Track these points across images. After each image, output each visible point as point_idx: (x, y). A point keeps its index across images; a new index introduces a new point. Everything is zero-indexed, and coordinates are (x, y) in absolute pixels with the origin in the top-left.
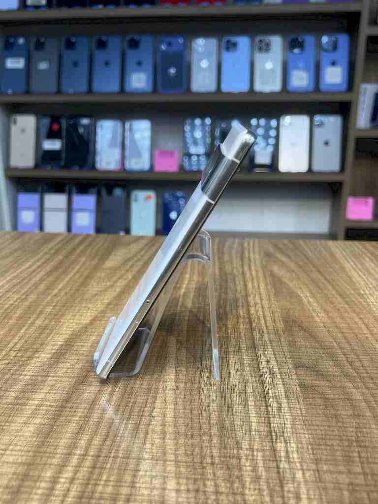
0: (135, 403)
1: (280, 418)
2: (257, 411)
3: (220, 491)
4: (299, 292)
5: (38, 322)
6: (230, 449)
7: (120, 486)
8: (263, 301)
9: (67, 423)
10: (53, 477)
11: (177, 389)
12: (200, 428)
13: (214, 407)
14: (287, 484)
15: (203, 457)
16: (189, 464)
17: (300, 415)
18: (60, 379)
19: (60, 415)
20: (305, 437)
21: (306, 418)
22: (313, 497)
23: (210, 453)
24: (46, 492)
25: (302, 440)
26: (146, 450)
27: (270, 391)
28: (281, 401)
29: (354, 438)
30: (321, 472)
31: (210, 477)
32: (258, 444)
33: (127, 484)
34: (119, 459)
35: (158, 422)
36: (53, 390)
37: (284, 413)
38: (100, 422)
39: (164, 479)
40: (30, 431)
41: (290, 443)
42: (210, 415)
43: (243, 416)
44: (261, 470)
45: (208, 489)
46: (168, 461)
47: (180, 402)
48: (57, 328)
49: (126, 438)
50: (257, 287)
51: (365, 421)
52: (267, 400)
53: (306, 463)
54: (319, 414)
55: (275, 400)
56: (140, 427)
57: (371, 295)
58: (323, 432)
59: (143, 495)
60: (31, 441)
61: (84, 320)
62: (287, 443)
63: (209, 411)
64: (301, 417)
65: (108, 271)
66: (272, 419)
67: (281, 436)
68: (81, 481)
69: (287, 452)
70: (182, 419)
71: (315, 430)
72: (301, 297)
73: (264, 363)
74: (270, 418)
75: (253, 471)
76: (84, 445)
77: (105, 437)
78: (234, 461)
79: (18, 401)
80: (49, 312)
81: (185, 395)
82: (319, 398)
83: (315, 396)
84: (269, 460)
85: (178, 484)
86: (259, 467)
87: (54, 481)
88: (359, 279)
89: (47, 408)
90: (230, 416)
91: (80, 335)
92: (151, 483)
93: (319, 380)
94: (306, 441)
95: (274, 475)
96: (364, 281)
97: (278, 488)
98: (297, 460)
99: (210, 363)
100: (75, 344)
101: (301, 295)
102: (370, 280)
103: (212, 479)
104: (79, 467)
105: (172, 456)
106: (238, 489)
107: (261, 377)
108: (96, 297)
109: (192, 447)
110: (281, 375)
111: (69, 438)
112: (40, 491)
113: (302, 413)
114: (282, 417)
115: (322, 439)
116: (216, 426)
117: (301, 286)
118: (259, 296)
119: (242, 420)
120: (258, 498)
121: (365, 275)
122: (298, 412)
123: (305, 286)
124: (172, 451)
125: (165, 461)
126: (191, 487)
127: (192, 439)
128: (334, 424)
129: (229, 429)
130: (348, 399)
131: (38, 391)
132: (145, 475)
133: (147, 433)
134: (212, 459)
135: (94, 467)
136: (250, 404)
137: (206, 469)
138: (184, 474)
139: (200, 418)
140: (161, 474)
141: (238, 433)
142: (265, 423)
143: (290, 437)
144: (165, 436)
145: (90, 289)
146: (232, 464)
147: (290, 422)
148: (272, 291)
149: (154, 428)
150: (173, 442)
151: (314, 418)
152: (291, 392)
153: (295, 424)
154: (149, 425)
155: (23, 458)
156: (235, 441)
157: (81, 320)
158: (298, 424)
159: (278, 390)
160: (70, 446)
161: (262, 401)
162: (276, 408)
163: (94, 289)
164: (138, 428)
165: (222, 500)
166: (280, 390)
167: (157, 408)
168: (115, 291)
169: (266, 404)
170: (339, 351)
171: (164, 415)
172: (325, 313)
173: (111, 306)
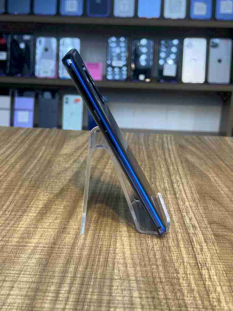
0: (102, 245)
1: (202, 255)
2: (187, 251)
3: (169, 298)
4: (207, 174)
5: (21, 192)
7: (102, 295)
8: (182, 179)
9: (58, 258)
10: (56, 290)
11: (130, 236)
12: (150, 260)
13: (157, 248)
14: (211, 294)
15: (154, 278)
16: (145, 282)
18: (46, 230)
19: (52, 253)
20: (221, 267)
21: (220, 255)
22: (228, 301)
23: (159, 276)
24: (54, 299)
26: (115, 274)
27: (194, 238)
28: (202, 244)
30: (232, 287)
32: (190, 271)
33: (107, 294)
34: (98, 279)
35: (120, 257)
36: (44, 237)
37: (205, 252)
38: (81, 257)
39: (131, 291)
40: (33, 263)
41: (211, 270)
42: (155, 253)
43: (177, 254)
44: (193, 286)
45: (160, 297)
46: (131, 280)
47: (133, 245)
48: (36, 196)
49: (100, 267)
50: (176, 169)
52: (193, 244)
53: (223, 282)
54: (229, 253)
55: (198, 244)
56: (108, 260)
58: (232, 264)
59: (118, 300)
60: (35, 269)
61: (54, 191)
62: (209, 270)
63: (154, 250)
64: (217, 255)
66: (197, 256)
67: (205, 266)
68: (75, 292)
69: (210, 275)
70: (137, 255)
71: (228, 262)
72: (210, 177)
73: (188, 221)
75: (188, 286)
76: (73, 271)
77: (86, 266)
78: (175, 281)
79: (20, 244)
80: (27, 185)
81: (136, 240)
82: (227, 243)
83: (225, 242)
84: (198, 280)
85: (140, 293)
86: (192, 284)
87: (57, 292)
89: (42, 248)
90: (169, 253)
91: (54, 201)
92: (122, 293)
93: (227, 232)
94: (222, 269)
95: (203, 289)
97: (205, 296)
98: (217, 280)
100: (52, 207)
101: (209, 175)
103: (162, 291)
104: (73, 284)
105: (133, 277)
106: (180, 297)
107: (186, 229)
108: (60, 175)
109: (146, 272)
110: (200, 229)
111: (62, 267)
112: (49, 298)
113: (217, 252)
114: (204, 254)
116: (160, 260)
117: (209, 169)
118: (179, 175)
119: (177, 256)
120: (193, 301)
122: (214, 251)
123: (211, 169)
124: (133, 275)
125: (129, 280)
126: (149, 296)
127: (145, 267)
129: (169, 261)
131: (33, 237)
132: (117, 289)
133: (114, 264)
134: (160, 279)
135: (82, 284)
136: (181, 246)
137: (157, 285)
138: (143, 288)
139: (149, 255)
140: (128, 288)
141: (175, 264)
142: (193, 258)
143: (211, 267)
144: (126, 266)
145: (54, 169)
146: (174, 282)
147: (210, 257)
148: (188, 173)
149: (118, 260)
150: (132, 269)
151: (226, 255)
152: (208, 239)
153: (213, 259)
154: (114, 259)
155: (33, 279)
156: (174, 269)
157: (53, 191)
158: (215, 259)
159: (199, 238)
160: (63, 271)
161: (189, 244)
162: (199, 249)
163: (57, 169)
164: (107, 260)
165: (171, 303)
166: (201, 238)
167: (118, 248)
168: (73, 171)
169: (192, 246)
171: (124, 253)
172: (227, 188)
173: (72, 181)
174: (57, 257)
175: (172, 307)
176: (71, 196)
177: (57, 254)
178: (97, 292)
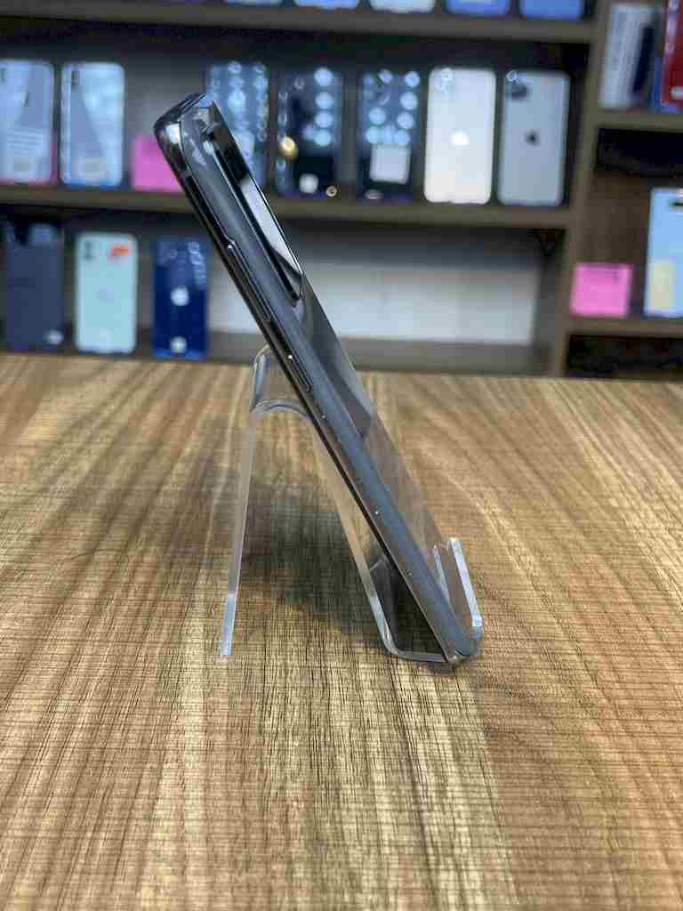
0: (110, 787)
1: (444, 812)
2: (394, 797)
4: (478, 505)
6: (336, 892)
11: (209, 749)
12: (266, 843)
13: (294, 790)
17: (487, 801)
20: (500, 857)
21: (500, 809)
23: (291, 902)
25: (494, 861)
26: (142, 903)
27: (420, 746)
28: (446, 770)
29: (604, 854)
32: (398, 876)
35: (167, 832)
37: (453, 798)
38: (30, 838)
41: (467, 870)
42: (287, 811)
43: (360, 810)
47: (217, 779)
49: (93, 876)
52: (414, 768)
54: (528, 799)
55: (431, 768)
56: (125, 846)
57: (633, 509)
58: (538, 843)
62: (461, 870)
63: (284, 800)
64: (490, 809)
65: (32, 452)
66: (425, 814)
67: (448, 855)
69: (462, 893)
70: (224, 824)
71: (522, 837)
72: (483, 517)
74: (422, 811)
77: (43, 875)
81: (227, 763)
82: (527, 760)
83: (518, 755)
88: (608, 472)
90: (333, 810)
93: (526, 717)
94: (502, 865)
96: (618, 476)
99: (282, 681)
101: (483, 511)
102: (630, 473)
107: (398, 712)
109: (248, 891)
110: (442, 708)
113: (491, 799)
114: (447, 808)
115: (537, 858)
116: (302, 837)
117: (482, 489)
119: (360, 820)
121: (619, 463)
122: (483, 795)
123: (491, 489)
124: (202, 904)
127: (247, 871)
128: (561, 821)
129: (331, 842)
130: (590, 761)
133: (142, 862)
136: (376, 780)
139: (265, 818)
141: (351, 851)
142: (411, 824)
143: (467, 856)
144: (185, 867)
147: (467, 819)
149: (158, 848)
150: (203, 880)
151: (518, 809)
152: (467, 746)
153: (478, 826)
154: (146, 841)
156: (345, 871)
158: (484, 826)
159: (437, 744)
161: (402, 771)
162: (433, 789)
164: (121, 849)
166: (443, 744)
167: (164, 799)
168: (50, 504)
169: (412, 778)
170: (568, 647)
171: (181, 816)
172: (534, 555)
173: (43, 542)
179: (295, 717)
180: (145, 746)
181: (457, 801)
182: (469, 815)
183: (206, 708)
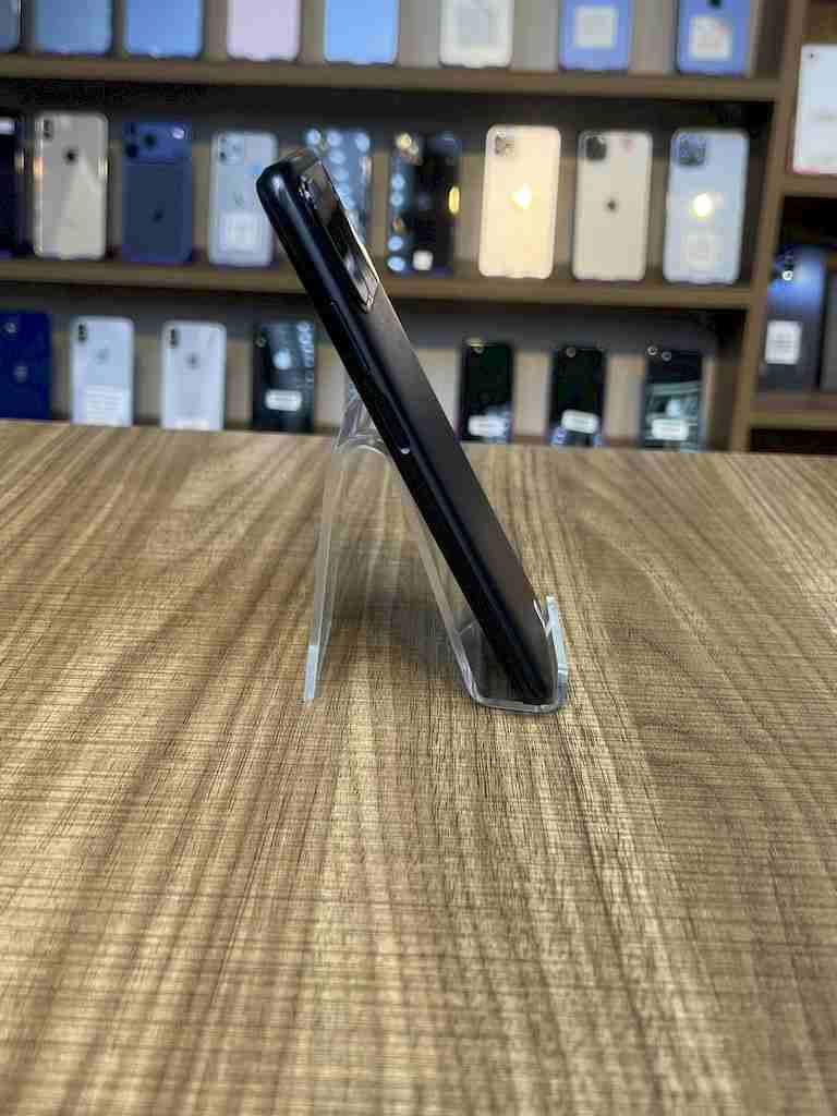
0: (289, 794)
1: (608, 823)
2: (559, 810)
3: (490, 956)
4: (643, 569)
5: (38, 629)
6: (506, 881)
7: (278, 950)
8: (561, 587)
9: (145, 834)
10: (132, 935)
11: (380, 766)
12: (438, 841)
13: (463, 801)
14: (628, 942)
15: (448, 896)
16: (420, 908)
17: (650, 816)
18: (112, 747)
19: (125, 820)
20: (663, 858)
21: (663, 823)
22: (679, 965)
23: (464, 887)
24: (124, 962)
25: (657, 863)
26: (326, 883)
27: (584, 772)
28: (609, 790)
29: (765, 861)
30: (695, 923)
31: (467, 930)
32: (564, 871)
33: (294, 946)
34: (269, 901)
35: (345, 830)
36: (102, 770)
37: (617, 812)
38: (218, 831)
39: (371, 936)
40: (63, 851)
41: (631, 869)
42: (457, 817)
43: (527, 819)
44: (572, 918)
45: (463, 953)
46: (373, 903)
47: (389, 792)
48: (85, 642)
49: (278, 862)
50: (545, 556)
51: (790, 830)
52: (579, 788)
53: (667, 905)
54: (691, 815)
55: (595, 788)
56: (306, 840)
57: (807, 574)
58: (701, 850)
59: (329, 965)
60: (68, 870)
61: (146, 625)
62: (625, 869)
63: (454, 809)
64: (653, 822)
65: (187, 516)
66: (590, 824)
67: (610, 857)
68: (193, 941)
69: (626, 886)
70: (398, 825)
71: (685, 845)
72: (649, 579)
73: (569, 716)
74: (587, 822)
75: (554, 921)
76: (189, 875)
77: (232, 860)
78: (515, 903)
79: (25, 793)
80: (59, 608)
81: (399, 778)
82: (691, 785)
83: (682, 780)
84: (589, 901)
85: (400, 943)
86: (567, 912)
87: (136, 943)
88: (784, 541)
89: (93, 806)
90: (501, 817)
91: (143, 656)
92: (344, 944)
93: (691, 751)
94: (665, 866)
95: (600, 928)
96: (794, 545)
97: (608, 951)
100: (136, 676)
101: (648, 574)
102: (807, 542)
103: (470, 935)
104: (186, 916)
105: (383, 894)
106: (526, 952)
107: (562, 743)
108: (167, 575)
109: (424, 878)
110: (606, 741)
111: (154, 864)
112: (108, 961)
113: (653, 814)
114: (611, 820)
115: (699, 862)
116: (472, 837)
117: (649, 555)
118: (551, 575)
119: (527, 827)
120: (568, 967)
121: (794, 532)
122: (647, 811)
123: (658, 555)
124: (379, 885)
125: (370, 903)
126: (428, 949)
127: (422, 862)
128: (723, 834)
129: (500, 844)
130: (754, 788)
131: (66, 772)
132: (329, 930)
133: (323, 852)
134: (468, 899)
135: (217, 917)
136: (541, 795)
137: (456, 918)
138: (412, 926)
139: (437, 822)
140: (364, 927)
141: (519, 850)
142: (576, 832)
143: (631, 857)
144: (363, 858)
145: (149, 556)
146: (511, 909)
147: (630, 829)
148: (581, 567)
149: (337, 842)
150: (381, 867)
151: (680, 823)
152: (631, 773)
153: (641, 835)
154: (326, 837)
155: (58, 901)
156: (514, 865)
157: (140, 625)
158: (647, 835)
159: (601, 769)
160: (159, 877)
161: (567, 790)
162: (598, 805)
163: (159, 556)
164: (303, 842)
165: (495, 971)
166: (606, 770)
167: (340, 804)
168: (209, 562)
169: (577, 795)
170: (734, 693)
171: (358, 818)
172: (703, 614)
173: (205, 594)
174: (142, 833)
175: (499, 984)
176: (199, 640)
177: (142, 822)
178: (262, 941)
179: (460, 743)
180: (319, 763)
181: (620, 815)
182: (633, 827)
183: (375, 734)
